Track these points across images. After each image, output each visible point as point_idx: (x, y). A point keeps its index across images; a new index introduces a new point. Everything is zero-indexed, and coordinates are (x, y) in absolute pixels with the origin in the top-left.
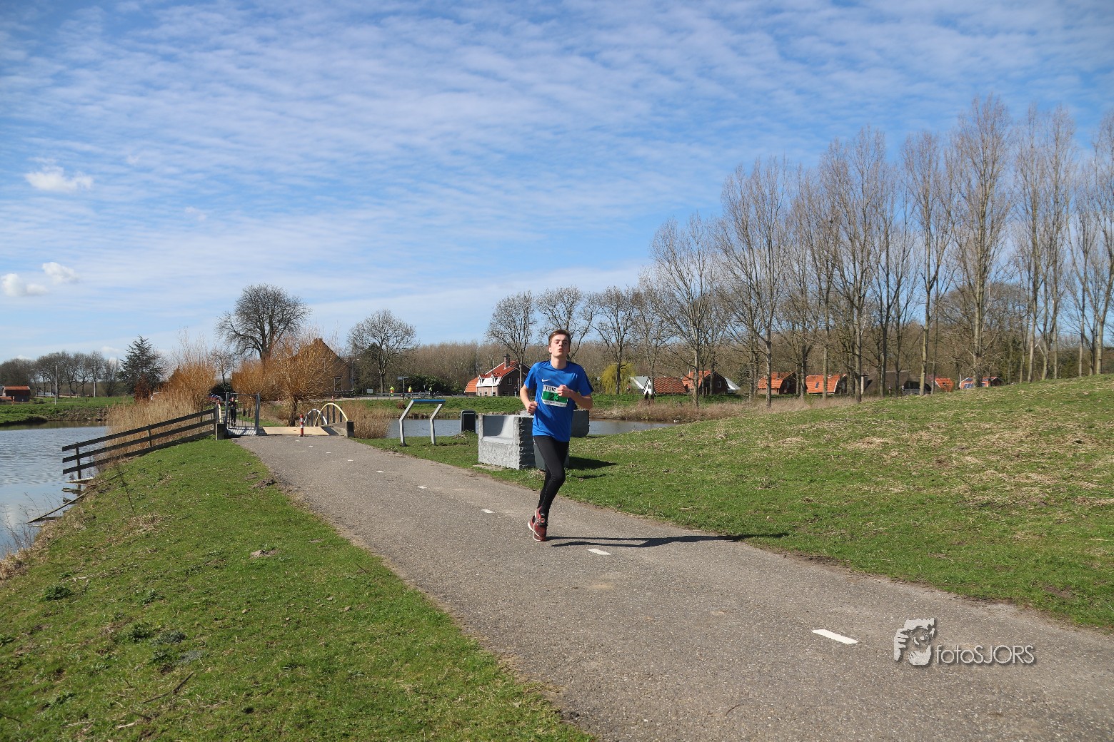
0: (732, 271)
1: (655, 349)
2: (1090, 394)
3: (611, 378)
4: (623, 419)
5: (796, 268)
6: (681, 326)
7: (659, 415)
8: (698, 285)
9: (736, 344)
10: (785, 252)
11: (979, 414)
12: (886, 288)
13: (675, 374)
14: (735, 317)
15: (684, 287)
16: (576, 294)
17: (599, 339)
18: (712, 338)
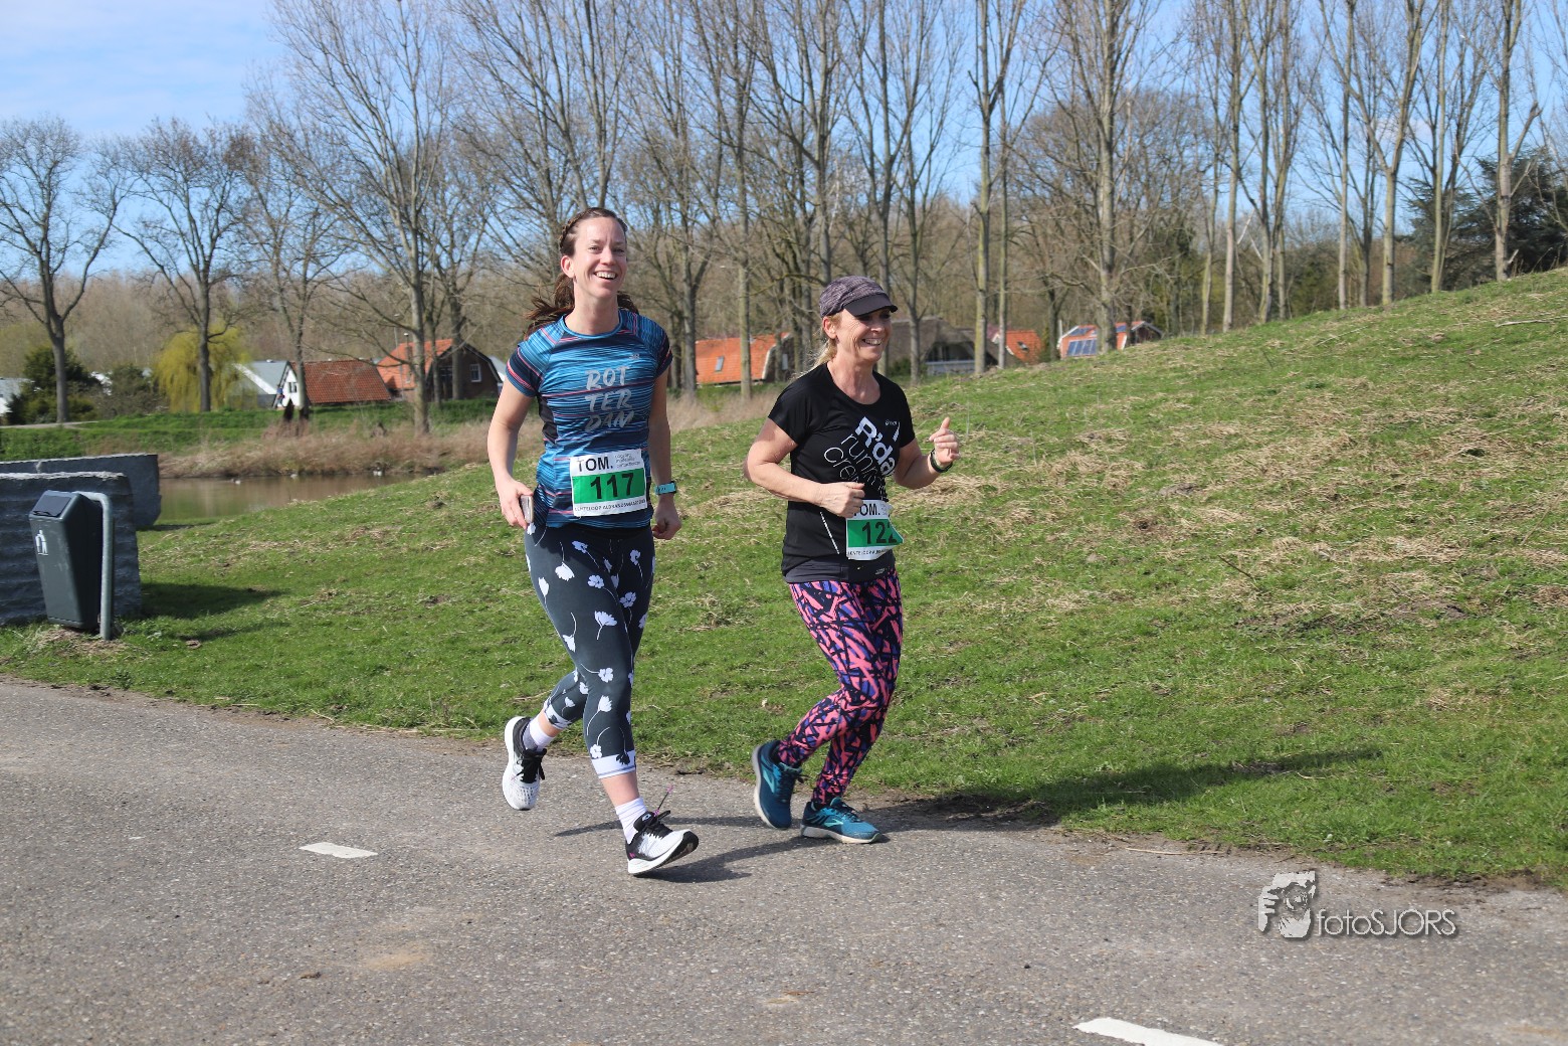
0: (497, 78)
1: (301, 287)
2: (1446, 340)
3: (182, 369)
4: (228, 474)
5: (658, 68)
6: (368, 223)
7: (325, 460)
8: (408, 113)
9: (514, 265)
10: (629, 22)
11: (1194, 402)
12: (881, 111)
13: (356, 351)
14: (507, 193)
15: (371, 120)
16: (63, 139)
17: (143, 264)
18: (450, 254)
